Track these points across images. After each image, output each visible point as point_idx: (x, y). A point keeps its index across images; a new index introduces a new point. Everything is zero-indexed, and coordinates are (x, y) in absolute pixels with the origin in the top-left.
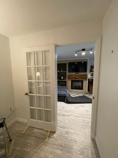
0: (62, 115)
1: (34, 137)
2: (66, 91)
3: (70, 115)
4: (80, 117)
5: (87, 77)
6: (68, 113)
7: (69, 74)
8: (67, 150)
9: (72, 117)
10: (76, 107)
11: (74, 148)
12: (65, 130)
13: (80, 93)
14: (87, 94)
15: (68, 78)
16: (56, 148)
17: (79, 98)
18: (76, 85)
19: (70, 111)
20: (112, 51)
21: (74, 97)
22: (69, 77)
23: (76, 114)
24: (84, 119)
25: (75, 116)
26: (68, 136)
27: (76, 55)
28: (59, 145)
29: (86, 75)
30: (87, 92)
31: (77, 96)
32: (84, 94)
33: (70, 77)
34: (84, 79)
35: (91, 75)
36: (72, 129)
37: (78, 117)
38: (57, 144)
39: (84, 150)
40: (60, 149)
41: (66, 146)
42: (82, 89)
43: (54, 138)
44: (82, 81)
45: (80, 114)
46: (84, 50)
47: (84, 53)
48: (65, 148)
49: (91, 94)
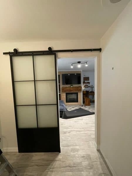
0: (63, 133)
1: (36, 166)
2: (63, 106)
3: (71, 131)
4: (81, 131)
5: (81, 89)
6: (69, 130)
7: (63, 86)
8: (77, 169)
9: (74, 133)
10: (75, 122)
11: (83, 164)
12: (70, 148)
13: (76, 106)
14: (82, 106)
15: (62, 91)
16: (65, 170)
17: (75, 112)
18: (71, 97)
19: (70, 126)
20: (113, 68)
21: (70, 110)
22: (63, 89)
23: (77, 128)
24: (86, 132)
25: (77, 131)
26: (74, 154)
27: (72, 67)
28: (67, 166)
29: (80, 87)
30: (82, 104)
31: (74, 109)
32: (80, 107)
33: (65, 90)
34: (78, 91)
35: (84, 87)
36: (76, 145)
37: (79, 131)
38: (64, 166)
39: (93, 163)
40: (69, 170)
41: (75, 165)
42: (77, 101)
43: (59, 160)
44: (77, 94)
45: (80, 128)
46: (79, 62)
47: (79, 66)
48: (74, 168)
49: (86, 106)
